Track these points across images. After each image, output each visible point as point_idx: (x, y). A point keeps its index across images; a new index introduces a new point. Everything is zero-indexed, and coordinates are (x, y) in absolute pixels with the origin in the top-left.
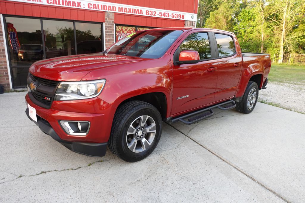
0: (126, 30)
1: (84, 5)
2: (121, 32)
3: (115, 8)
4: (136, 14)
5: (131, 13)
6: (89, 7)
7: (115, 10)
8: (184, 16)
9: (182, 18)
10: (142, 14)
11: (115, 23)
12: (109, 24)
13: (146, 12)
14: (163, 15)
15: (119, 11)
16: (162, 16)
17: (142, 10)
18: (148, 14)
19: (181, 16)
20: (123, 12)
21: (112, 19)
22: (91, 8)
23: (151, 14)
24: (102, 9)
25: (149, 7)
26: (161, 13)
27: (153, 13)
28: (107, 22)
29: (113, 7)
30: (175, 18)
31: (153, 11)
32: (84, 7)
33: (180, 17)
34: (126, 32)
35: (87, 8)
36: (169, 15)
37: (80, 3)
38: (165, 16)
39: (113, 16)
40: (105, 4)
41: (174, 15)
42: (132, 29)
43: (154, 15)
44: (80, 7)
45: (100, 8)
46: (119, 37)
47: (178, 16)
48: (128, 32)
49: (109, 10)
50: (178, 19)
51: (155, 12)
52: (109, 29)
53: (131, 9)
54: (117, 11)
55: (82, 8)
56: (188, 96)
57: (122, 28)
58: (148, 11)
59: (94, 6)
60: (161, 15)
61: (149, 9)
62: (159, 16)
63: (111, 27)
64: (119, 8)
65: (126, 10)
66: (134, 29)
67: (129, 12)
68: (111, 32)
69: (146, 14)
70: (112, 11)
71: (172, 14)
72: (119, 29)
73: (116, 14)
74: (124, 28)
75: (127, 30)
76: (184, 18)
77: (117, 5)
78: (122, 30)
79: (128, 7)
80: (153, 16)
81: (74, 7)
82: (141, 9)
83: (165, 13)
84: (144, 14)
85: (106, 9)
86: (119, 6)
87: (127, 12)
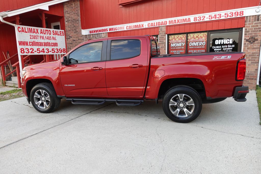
0: (177, 38)
1: (145, 25)
2: (174, 40)
3: (167, 22)
4: (184, 23)
5: (179, 23)
6: (148, 26)
7: (166, 24)
8: (243, 12)
9: (240, 15)
10: (190, 21)
11: (166, 34)
12: (161, 35)
13: (194, 19)
14: (214, 18)
15: (169, 24)
16: (212, 18)
17: (190, 19)
18: (196, 20)
19: (239, 13)
20: (172, 24)
21: (164, 31)
22: (150, 26)
23: (199, 20)
24: (157, 25)
25: (198, 14)
26: (211, 16)
27: (202, 18)
28: (161, 34)
29: (165, 22)
30: (229, 17)
31: (201, 16)
32: (145, 27)
33: (236, 15)
34: (177, 39)
35: (147, 27)
36: (221, 16)
37: (143, 24)
38: (216, 18)
39: (165, 28)
40: (159, 21)
41: (229, 14)
42: (183, 36)
43: (203, 20)
44: (143, 27)
45: (155, 25)
46: (172, 44)
47: (234, 14)
48: (179, 39)
49: (161, 25)
50: (234, 17)
51: (204, 17)
52: (162, 39)
53: (179, 20)
54: (168, 24)
55: (144, 27)
56: (74, 85)
57: (174, 36)
58: (196, 18)
59: (151, 25)
60: (210, 18)
61: (197, 16)
62: (208, 20)
63: (163, 37)
64: (170, 21)
65: (175, 22)
66: (185, 35)
67: (178, 23)
68: (163, 41)
69: (194, 20)
70: (164, 25)
71: (225, 14)
72: (172, 38)
73: (167, 26)
74: (176, 36)
75: (179, 38)
76: (243, 14)
77: (168, 20)
78: (174, 38)
79: (177, 18)
80: (201, 21)
81: (140, 28)
82: (189, 17)
83: (216, 15)
84: (192, 21)
85: (160, 25)
86: (170, 20)
87: (176, 23)
